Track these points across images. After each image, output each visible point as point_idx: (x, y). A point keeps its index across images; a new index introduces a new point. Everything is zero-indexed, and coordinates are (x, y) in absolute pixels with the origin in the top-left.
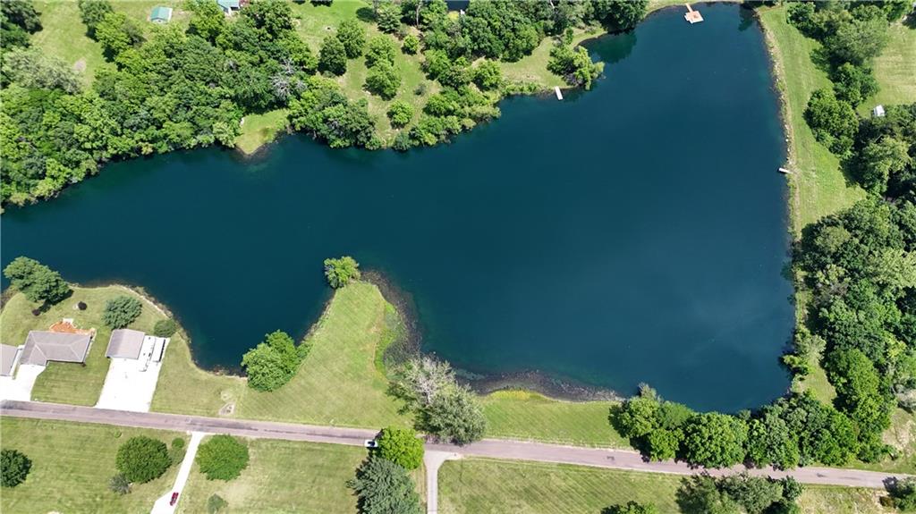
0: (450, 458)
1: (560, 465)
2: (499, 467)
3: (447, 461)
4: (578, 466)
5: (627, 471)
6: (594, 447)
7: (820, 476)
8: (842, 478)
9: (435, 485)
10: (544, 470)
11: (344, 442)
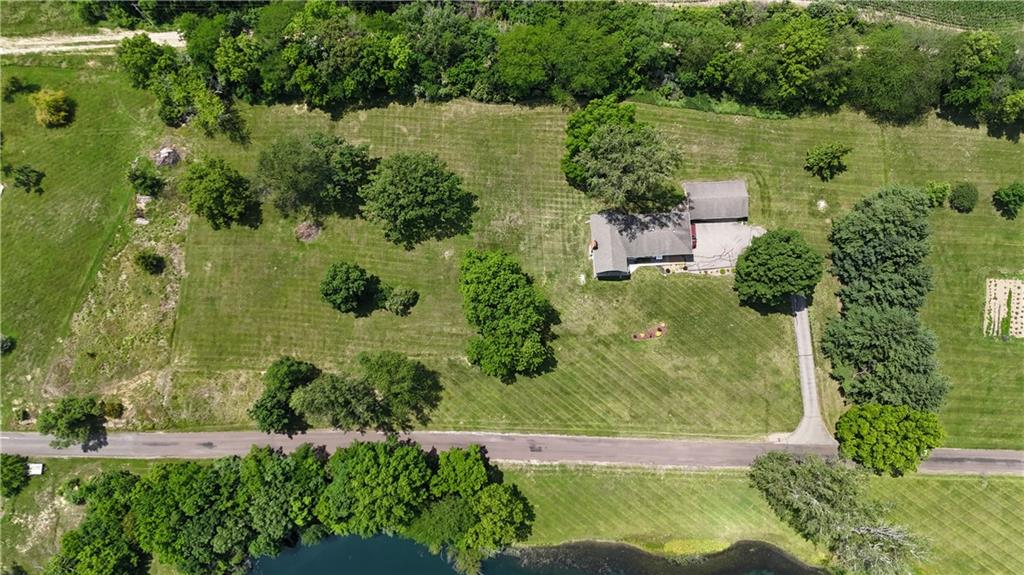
0: (787, 435)
1: (615, 434)
2: (709, 425)
3: (791, 430)
4: (586, 433)
5: (512, 430)
6: (561, 466)
7: (210, 445)
8: (175, 444)
9: (806, 393)
10: (639, 425)
11: (957, 452)
